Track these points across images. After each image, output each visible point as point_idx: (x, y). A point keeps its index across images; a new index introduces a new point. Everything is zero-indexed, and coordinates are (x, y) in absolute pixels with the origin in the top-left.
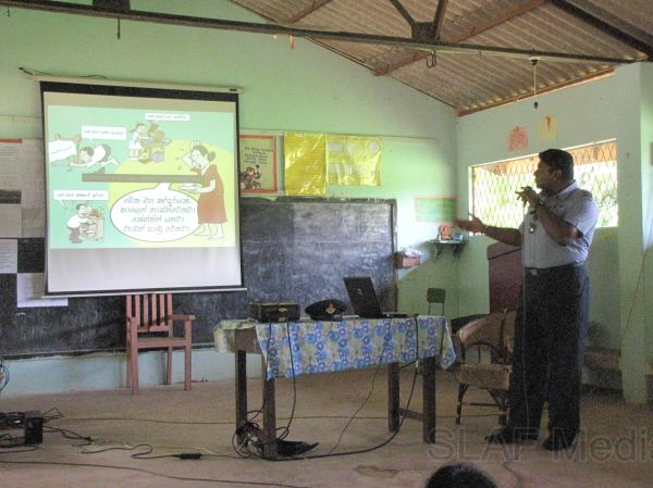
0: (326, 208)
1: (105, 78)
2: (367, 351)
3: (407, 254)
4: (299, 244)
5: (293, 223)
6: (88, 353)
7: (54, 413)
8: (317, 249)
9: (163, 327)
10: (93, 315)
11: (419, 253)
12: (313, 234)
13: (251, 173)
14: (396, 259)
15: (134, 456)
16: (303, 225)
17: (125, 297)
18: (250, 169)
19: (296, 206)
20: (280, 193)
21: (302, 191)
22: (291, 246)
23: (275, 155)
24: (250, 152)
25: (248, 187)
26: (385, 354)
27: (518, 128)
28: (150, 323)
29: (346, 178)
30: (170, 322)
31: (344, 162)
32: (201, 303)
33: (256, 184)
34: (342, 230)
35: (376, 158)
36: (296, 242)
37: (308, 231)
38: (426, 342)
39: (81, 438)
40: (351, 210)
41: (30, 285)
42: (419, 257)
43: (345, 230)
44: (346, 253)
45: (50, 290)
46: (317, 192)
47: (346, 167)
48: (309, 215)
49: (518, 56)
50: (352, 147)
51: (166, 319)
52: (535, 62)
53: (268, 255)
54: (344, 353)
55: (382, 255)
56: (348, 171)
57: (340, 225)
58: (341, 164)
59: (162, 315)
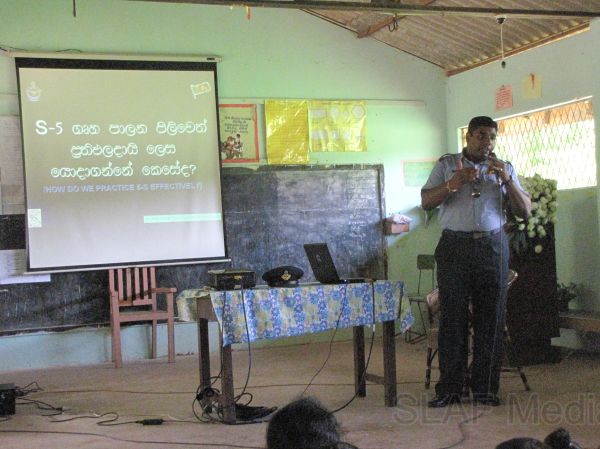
0: (311, 176)
1: (80, 52)
2: (323, 315)
3: (395, 220)
4: (284, 213)
5: (276, 192)
6: (74, 328)
7: (34, 386)
8: (302, 218)
9: (146, 301)
10: (76, 290)
11: (408, 218)
12: (296, 203)
13: (232, 143)
14: (385, 226)
15: (100, 424)
16: (287, 194)
17: (107, 271)
18: (231, 138)
19: (279, 174)
20: (262, 162)
21: (285, 159)
22: (275, 215)
23: (256, 123)
24: (231, 121)
25: (230, 157)
26: (342, 319)
27: (503, 87)
28: (134, 297)
29: (330, 144)
30: (154, 295)
31: (327, 128)
32: (185, 275)
33: (238, 153)
34: (327, 197)
35: (361, 122)
36: (280, 211)
37: (292, 199)
38: (384, 306)
39: (54, 409)
40: (336, 177)
41: (12, 261)
42: (408, 223)
43: (331, 197)
44: (332, 221)
45: (32, 267)
46: (301, 160)
47: (330, 134)
48: (292, 183)
49: (484, 15)
50: (335, 111)
51: (150, 293)
52: (501, 20)
53: (252, 226)
54: (300, 318)
55: (370, 222)
56: (332, 137)
57: (324, 193)
58: (325, 132)
59: (146, 288)
